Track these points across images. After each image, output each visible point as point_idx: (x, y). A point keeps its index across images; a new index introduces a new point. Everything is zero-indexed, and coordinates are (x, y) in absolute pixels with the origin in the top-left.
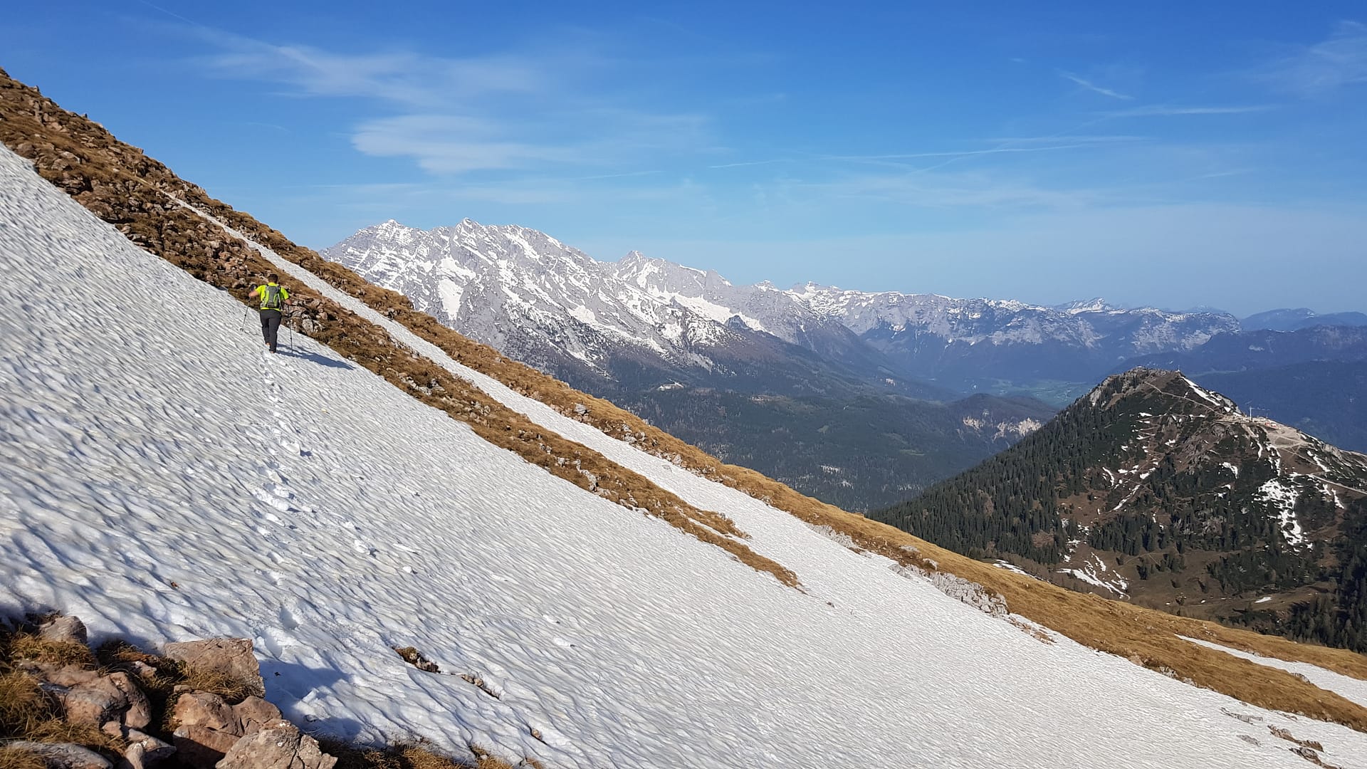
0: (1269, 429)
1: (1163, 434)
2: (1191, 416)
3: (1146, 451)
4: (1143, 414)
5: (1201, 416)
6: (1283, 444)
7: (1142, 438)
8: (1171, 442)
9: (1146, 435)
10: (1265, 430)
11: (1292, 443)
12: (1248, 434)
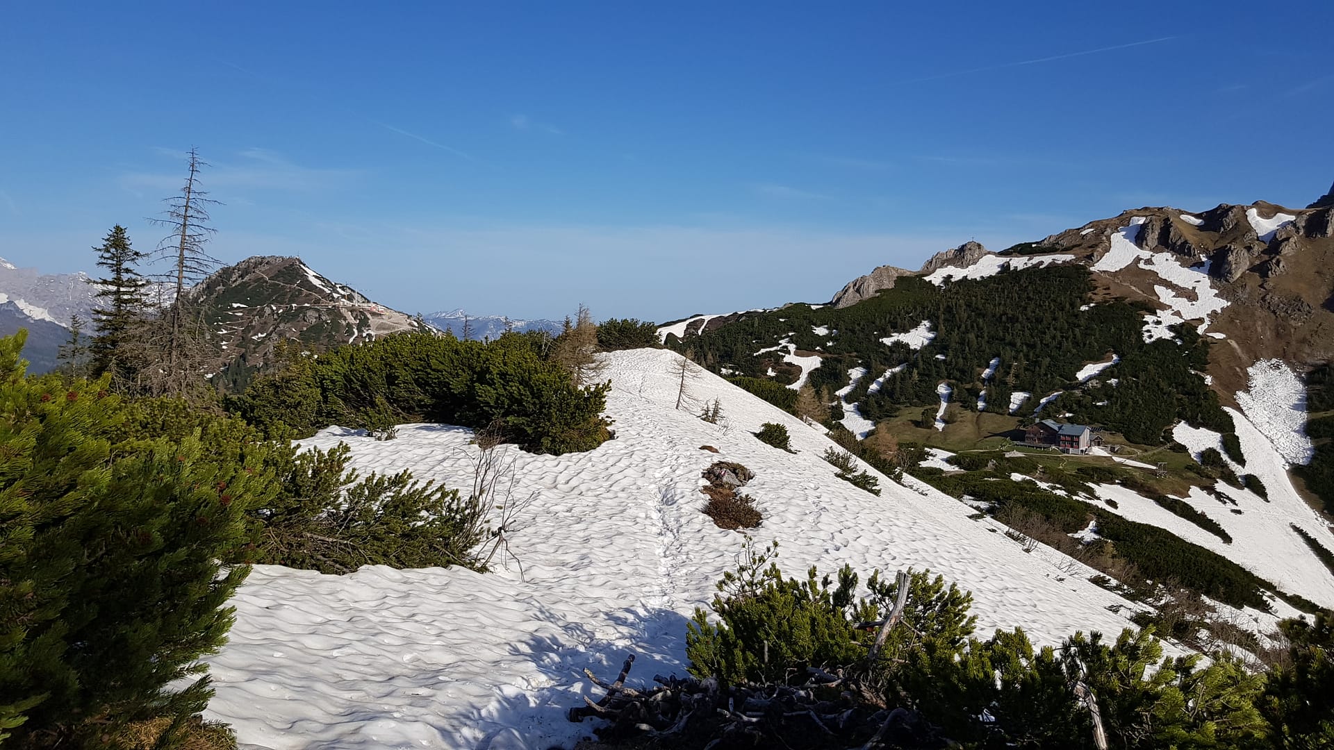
0: (373, 314)
1: (253, 327)
2: (294, 305)
3: (224, 347)
4: (235, 305)
5: (306, 305)
6: (384, 329)
7: (225, 332)
8: (260, 335)
9: (231, 329)
10: (369, 316)
11: (394, 328)
12: (345, 319)
